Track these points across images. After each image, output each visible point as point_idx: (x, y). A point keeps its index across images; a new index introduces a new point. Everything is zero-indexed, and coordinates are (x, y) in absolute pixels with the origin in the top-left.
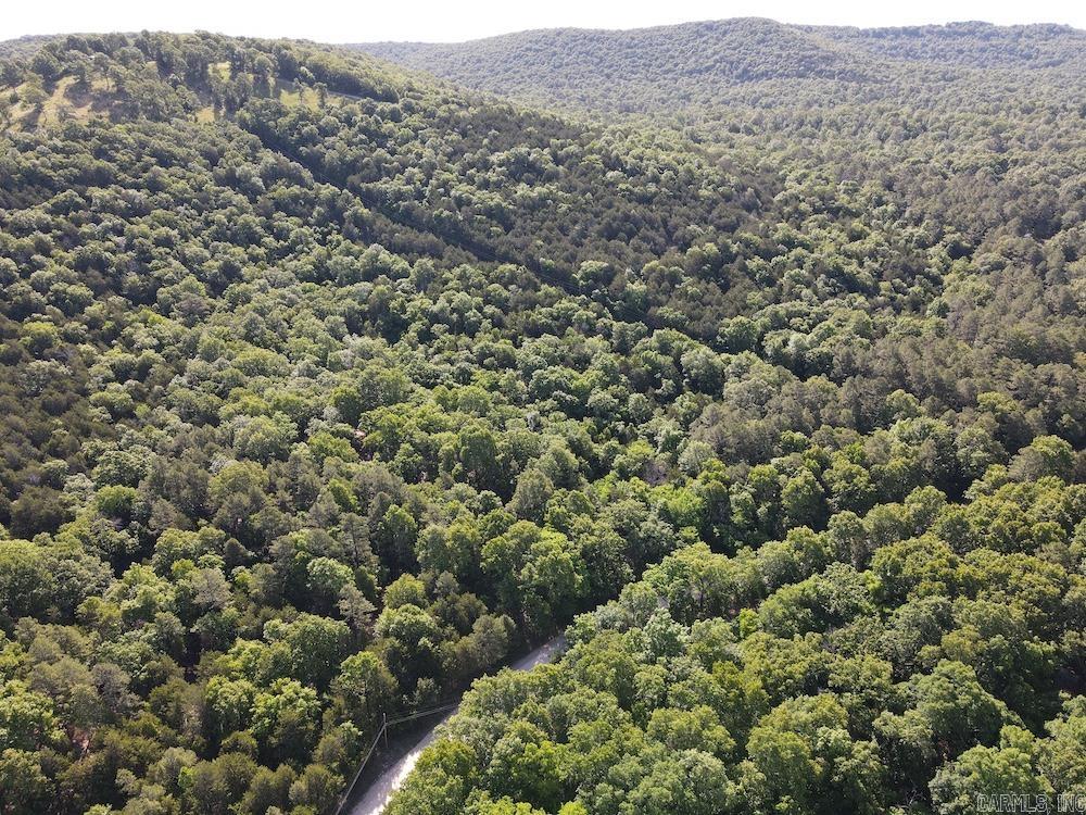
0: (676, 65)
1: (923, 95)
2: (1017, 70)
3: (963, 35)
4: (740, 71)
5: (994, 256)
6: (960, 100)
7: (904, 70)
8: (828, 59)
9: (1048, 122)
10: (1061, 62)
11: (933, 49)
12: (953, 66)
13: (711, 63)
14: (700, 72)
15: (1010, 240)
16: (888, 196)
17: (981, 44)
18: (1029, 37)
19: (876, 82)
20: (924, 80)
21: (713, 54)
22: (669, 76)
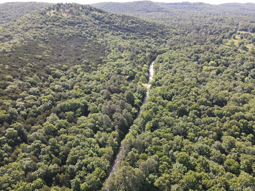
0: (135, 9)
1: (180, 15)
2: (195, 11)
3: (185, 4)
4: (147, 10)
5: (193, 32)
6: (186, 16)
7: (176, 11)
8: (162, 8)
9: (199, 19)
10: (202, 9)
11: (180, 7)
12: (184, 10)
14: (140, 11)
15: (195, 31)
16: (179, 27)
17: (188, 6)
18: (197, 5)
19: (171, 13)
20: (179, 12)
21: (141, 8)
22: (134, 11)
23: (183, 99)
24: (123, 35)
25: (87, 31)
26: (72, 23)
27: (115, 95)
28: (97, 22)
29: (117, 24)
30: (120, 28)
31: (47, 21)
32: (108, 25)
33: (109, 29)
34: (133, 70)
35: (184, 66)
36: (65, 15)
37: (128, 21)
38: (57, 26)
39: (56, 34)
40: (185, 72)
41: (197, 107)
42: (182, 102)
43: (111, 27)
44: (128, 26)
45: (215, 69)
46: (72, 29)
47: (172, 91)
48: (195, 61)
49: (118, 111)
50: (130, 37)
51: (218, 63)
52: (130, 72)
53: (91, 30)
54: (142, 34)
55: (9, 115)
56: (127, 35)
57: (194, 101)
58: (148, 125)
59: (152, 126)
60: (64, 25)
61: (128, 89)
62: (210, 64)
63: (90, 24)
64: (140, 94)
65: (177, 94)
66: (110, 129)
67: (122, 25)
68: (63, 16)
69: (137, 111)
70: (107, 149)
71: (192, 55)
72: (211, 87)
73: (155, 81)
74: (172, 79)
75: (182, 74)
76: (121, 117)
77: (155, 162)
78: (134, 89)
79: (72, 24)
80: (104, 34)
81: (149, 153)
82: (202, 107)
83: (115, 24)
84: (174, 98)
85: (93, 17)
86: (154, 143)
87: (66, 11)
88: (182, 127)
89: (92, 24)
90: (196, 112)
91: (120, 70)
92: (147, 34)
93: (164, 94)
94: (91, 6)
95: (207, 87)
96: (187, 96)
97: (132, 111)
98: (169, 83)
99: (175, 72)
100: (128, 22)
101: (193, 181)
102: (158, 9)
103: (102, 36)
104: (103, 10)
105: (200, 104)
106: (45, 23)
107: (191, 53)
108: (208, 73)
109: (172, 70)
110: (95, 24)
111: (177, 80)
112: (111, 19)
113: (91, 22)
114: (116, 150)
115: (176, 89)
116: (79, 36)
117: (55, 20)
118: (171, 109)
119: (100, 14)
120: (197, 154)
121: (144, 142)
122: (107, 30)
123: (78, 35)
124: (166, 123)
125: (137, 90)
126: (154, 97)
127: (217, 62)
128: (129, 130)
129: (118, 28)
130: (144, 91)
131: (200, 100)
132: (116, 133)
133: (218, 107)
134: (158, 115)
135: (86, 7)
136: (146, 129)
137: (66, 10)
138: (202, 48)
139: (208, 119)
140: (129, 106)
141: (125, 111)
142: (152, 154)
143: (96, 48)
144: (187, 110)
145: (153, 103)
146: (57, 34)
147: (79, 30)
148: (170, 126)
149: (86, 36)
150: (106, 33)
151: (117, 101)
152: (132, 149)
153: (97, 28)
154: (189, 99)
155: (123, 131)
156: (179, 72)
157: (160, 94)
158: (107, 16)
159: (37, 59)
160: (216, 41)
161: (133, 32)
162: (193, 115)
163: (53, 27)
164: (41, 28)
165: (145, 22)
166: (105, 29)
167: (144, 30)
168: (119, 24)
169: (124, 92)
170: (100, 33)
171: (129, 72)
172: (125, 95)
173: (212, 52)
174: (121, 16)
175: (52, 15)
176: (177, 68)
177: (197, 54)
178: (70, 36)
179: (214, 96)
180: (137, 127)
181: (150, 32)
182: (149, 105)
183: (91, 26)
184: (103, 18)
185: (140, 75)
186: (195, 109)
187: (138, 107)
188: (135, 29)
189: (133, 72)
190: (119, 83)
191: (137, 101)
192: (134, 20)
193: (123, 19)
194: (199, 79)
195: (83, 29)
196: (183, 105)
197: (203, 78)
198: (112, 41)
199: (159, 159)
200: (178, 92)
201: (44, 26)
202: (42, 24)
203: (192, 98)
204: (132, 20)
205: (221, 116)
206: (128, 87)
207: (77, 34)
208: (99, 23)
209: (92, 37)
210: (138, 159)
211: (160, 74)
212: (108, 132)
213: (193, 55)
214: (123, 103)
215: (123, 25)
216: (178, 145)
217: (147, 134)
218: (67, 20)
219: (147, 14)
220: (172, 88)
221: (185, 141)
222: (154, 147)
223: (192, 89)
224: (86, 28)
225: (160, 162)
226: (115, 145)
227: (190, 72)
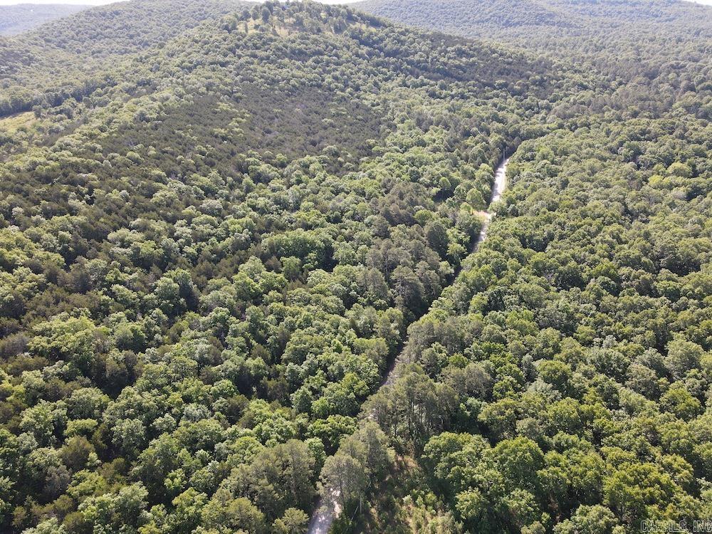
0: (469, 18)
1: (602, 34)
2: (650, 23)
4: (504, 21)
5: (635, 84)
6: (620, 37)
7: (591, 22)
8: (550, 15)
9: (660, 45)
10: (674, 19)
12: (616, 20)
13: (488, 17)
14: (483, 22)
15: (640, 78)
16: (593, 67)
17: (631, 9)
18: (657, 5)
19: (577, 27)
20: (601, 27)
21: (489, 13)
22: (467, 24)
23: (577, 250)
24: (432, 85)
25: (337, 73)
26: (301, 52)
27: (400, 229)
28: (364, 50)
29: (417, 58)
30: (425, 69)
31: (238, 46)
32: (392, 60)
33: (394, 70)
34: (452, 174)
35: (593, 172)
36: (283, 32)
37: (448, 49)
38: (262, 59)
39: (260, 81)
40: (592, 186)
41: (612, 271)
42: (573, 256)
43: (401, 64)
44: (445, 64)
45: (684, 184)
46: (299, 68)
47: (549, 228)
48: (627, 160)
49: (405, 264)
50: (449, 92)
51: (697, 168)
52: (444, 178)
53: (348, 72)
54: (485, 85)
55: (161, 251)
56: (443, 87)
57: (604, 257)
58: (476, 299)
59: (485, 302)
60: (279, 57)
61: (433, 217)
62: (670, 169)
63: (346, 55)
64: (463, 233)
65: (562, 237)
66: (383, 302)
67: (430, 60)
68: (279, 33)
69: (453, 271)
70: (373, 340)
71: (621, 144)
72: (660, 225)
73: (506, 204)
74: (553, 202)
75: (584, 191)
76: (411, 276)
77: (484, 373)
78: (450, 220)
79: (300, 55)
80: (380, 83)
81: (473, 357)
82: (624, 271)
83: (411, 58)
84: (552, 246)
85: (353, 37)
86: (487, 336)
87: (286, 21)
88: (565, 310)
89: (351, 57)
90: (607, 283)
91: (418, 173)
92: (499, 85)
93: (527, 235)
94: (350, 8)
95: (650, 226)
96: (590, 243)
97: (440, 270)
98: (544, 209)
99: (565, 184)
100: (446, 52)
101: (572, 416)
102: (536, 16)
103: (375, 89)
104: (383, 18)
105: (621, 265)
106: (234, 54)
107: (619, 139)
108: (661, 192)
109: (557, 181)
110: (357, 55)
111: (567, 203)
112: (402, 43)
113: (348, 50)
114: (396, 348)
115: (560, 224)
116: (315, 86)
117: (259, 43)
118: (540, 270)
119: (373, 30)
120: (593, 369)
121: (463, 334)
122: (388, 73)
123: (314, 83)
124: (521, 299)
125: (458, 222)
126: (497, 238)
127: (694, 166)
128: (430, 309)
129: (419, 68)
130: (474, 225)
131: (623, 253)
132: (397, 311)
133: (669, 274)
134: (504, 280)
135: (339, 12)
136: (471, 308)
137: (287, 18)
138: (654, 126)
139: (635, 301)
140: (435, 256)
141: (421, 265)
142: (479, 359)
143: (358, 117)
144: (584, 276)
145: (496, 253)
146: (262, 80)
147: (316, 70)
148: (531, 306)
149: (333, 86)
150: (386, 80)
151: (404, 242)
152: (433, 345)
153: (363, 66)
154: (592, 252)
155: (414, 312)
156: (576, 185)
157: (515, 235)
158: (391, 34)
159: (216, 137)
160: (700, 109)
161: (460, 79)
162: (596, 287)
163: (252, 63)
164: (223, 65)
165: (494, 52)
166: (384, 70)
167: (491, 74)
168: (421, 56)
169: (423, 225)
170: (371, 81)
171: (439, 178)
172: (426, 230)
173: (682, 137)
174: (428, 37)
175: (252, 32)
176: (572, 174)
177: (635, 142)
178: (294, 86)
179: (663, 248)
180: (448, 303)
181: (506, 79)
182: (484, 255)
183: (348, 62)
184: (382, 40)
185: (470, 187)
186: (606, 273)
187: (455, 261)
188: (465, 72)
189: (451, 179)
190: (413, 203)
191: (454, 247)
192: (464, 48)
193: (434, 44)
194: (630, 207)
195: (328, 69)
196: (572, 264)
197: (642, 204)
198: (401, 101)
199: (494, 370)
200: (565, 232)
201: (231, 59)
202: (225, 55)
203: (600, 249)
204: (458, 46)
205: (674, 295)
206: (434, 214)
207: (310, 80)
208: (370, 54)
209: (349, 90)
210: (445, 364)
211: (522, 187)
212: (377, 308)
213: (625, 145)
214: (418, 248)
215: (432, 60)
216: (546, 345)
217: (473, 318)
218: (289, 44)
219: (503, 32)
220: (549, 221)
221: (568, 341)
222: (486, 344)
223: (605, 228)
224: (334, 66)
225: (498, 376)
226: (394, 337)
227: (608, 187)
